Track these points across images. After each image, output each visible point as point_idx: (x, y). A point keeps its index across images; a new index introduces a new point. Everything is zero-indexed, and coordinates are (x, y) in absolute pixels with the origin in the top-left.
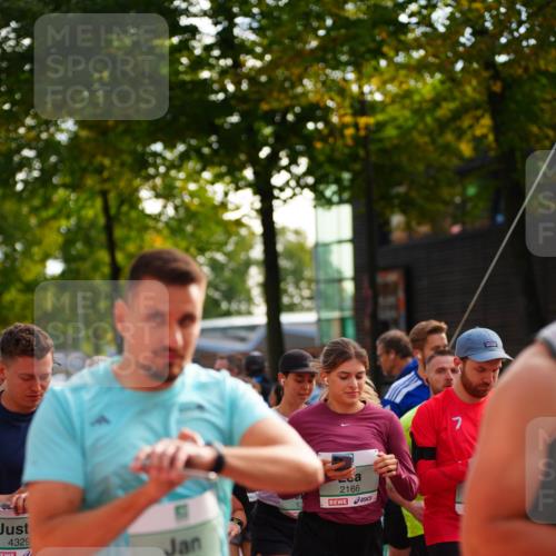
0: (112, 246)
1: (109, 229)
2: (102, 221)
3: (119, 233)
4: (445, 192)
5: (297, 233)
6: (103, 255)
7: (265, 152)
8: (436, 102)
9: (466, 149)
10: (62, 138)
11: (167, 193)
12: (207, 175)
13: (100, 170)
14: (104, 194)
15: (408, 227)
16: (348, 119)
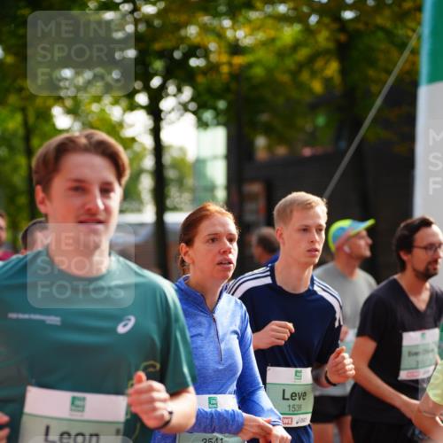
5: (182, 150)
7: (156, 82)
9: (317, 86)
11: (73, 111)
13: (20, 90)
14: (24, 110)
15: (269, 148)
16: (224, 58)
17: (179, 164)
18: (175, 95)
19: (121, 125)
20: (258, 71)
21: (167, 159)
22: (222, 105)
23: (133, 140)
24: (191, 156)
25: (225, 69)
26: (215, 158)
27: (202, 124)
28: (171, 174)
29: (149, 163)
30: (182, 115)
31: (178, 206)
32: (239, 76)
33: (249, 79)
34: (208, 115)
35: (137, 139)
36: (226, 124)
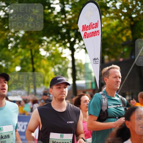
0: (33, 63)
1: (32, 59)
2: (30, 57)
3: (35, 60)
4: (119, 50)
5: (80, 60)
6: (31, 66)
7: (72, 39)
8: (117, 27)
9: (124, 39)
10: (21, 35)
11: (47, 50)
12: (57, 45)
13: (30, 44)
14: (31, 50)
15: (109, 59)
17: (80, 65)
18: (78, 44)
19: (62, 53)
21: (76, 64)
23: (65, 58)
24: (84, 63)
28: (77, 68)
29: (70, 65)
30: (81, 50)
31: (80, 78)
35: (67, 57)
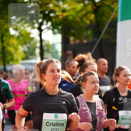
9: (88, 22)
11: (16, 29)
15: (74, 40)
16: (60, 13)
18: (46, 25)
20: (70, 18)
22: (60, 27)
23: (34, 38)
24: (51, 43)
25: (61, 17)
26: (58, 43)
27: (54, 33)
28: (45, 48)
29: (38, 45)
30: (48, 30)
31: (47, 58)
32: (65, 19)
33: (68, 20)
34: (56, 31)
36: (61, 33)
